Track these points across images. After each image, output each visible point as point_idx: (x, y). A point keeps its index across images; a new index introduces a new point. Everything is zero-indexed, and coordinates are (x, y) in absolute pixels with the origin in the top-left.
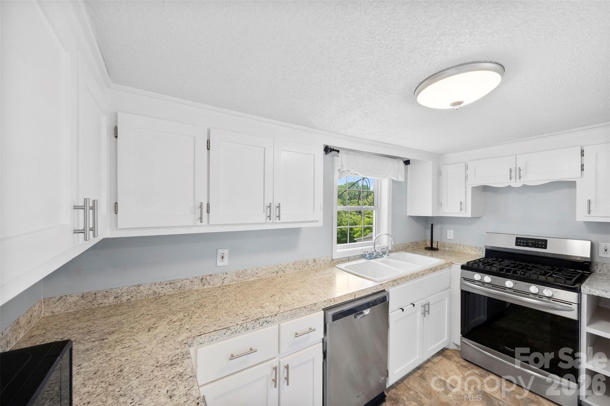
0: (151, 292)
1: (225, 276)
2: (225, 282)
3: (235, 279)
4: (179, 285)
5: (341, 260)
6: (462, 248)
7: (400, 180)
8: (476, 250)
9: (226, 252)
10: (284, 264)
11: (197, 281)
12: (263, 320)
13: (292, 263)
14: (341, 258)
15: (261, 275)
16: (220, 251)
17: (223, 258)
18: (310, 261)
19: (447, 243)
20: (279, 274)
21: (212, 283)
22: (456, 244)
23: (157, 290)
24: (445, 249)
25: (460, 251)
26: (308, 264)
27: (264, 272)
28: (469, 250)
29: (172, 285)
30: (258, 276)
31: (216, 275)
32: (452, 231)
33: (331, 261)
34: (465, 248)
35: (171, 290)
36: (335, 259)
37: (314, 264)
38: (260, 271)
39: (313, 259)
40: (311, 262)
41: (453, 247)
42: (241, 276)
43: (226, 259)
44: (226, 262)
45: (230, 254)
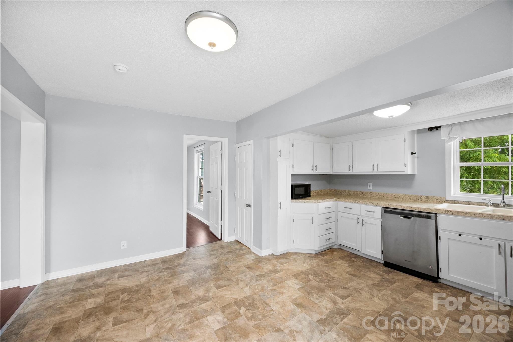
0: (348, 193)
1: (371, 194)
2: (371, 196)
3: (376, 196)
4: (356, 193)
5: (458, 203)
9: (371, 184)
10: (402, 195)
11: (361, 194)
12: (355, 201)
13: (408, 195)
14: (458, 201)
16: (369, 184)
17: (370, 186)
18: (423, 197)
20: (399, 199)
21: (366, 195)
23: (350, 193)
26: (421, 198)
27: (390, 196)
29: (354, 193)
30: (386, 197)
31: (368, 193)
33: (445, 201)
35: (353, 194)
36: (450, 200)
37: (427, 199)
38: (387, 195)
39: (426, 197)
42: (378, 196)
43: (371, 187)
44: (371, 188)
45: (373, 185)
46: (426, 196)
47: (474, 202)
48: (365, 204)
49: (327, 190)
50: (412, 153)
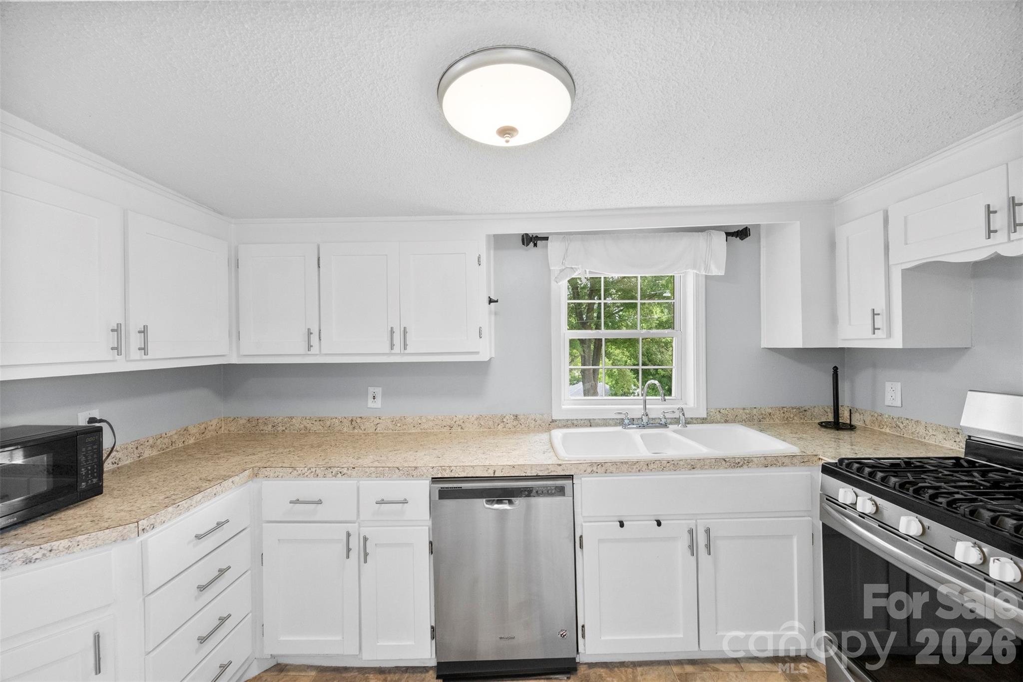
0: (302, 426)
1: (378, 421)
2: (378, 429)
3: (391, 427)
4: (328, 423)
5: (573, 424)
6: (921, 430)
7: (714, 274)
8: (957, 440)
9: (378, 391)
10: (461, 417)
11: (347, 423)
13: (475, 416)
14: (573, 420)
15: (426, 427)
16: (371, 390)
17: (374, 398)
18: (507, 417)
19: (887, 416)
20: (453, 430)
21: (363, 428)
22: (907, 419)
23: (308, 425)
24: (883, 430)
25: (918, 437)
26: (503, 422)
27: (431, 424)
28: (940, 436)
29: (321, 422)
30: (422, 428)
31: (368, 419)
32: (898, 386)
33: (551, 422)
34: (930, 430)
35: (321, 427)
36: (560, 420)
37: (515, 423)
38: (424, 421)
39: (514, 416)
40: (509, 419)
41: (901, 426)
42: (399, 425)
43: (379, 399)
44: (378, 404)
45: (384, 395)
46: (514, 413)
47: (599, 419)
48: (373, 475)
49: (214, 422)
50: (491, 301)
